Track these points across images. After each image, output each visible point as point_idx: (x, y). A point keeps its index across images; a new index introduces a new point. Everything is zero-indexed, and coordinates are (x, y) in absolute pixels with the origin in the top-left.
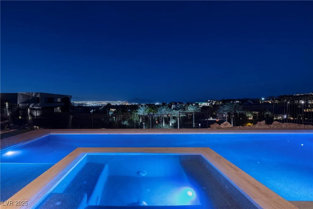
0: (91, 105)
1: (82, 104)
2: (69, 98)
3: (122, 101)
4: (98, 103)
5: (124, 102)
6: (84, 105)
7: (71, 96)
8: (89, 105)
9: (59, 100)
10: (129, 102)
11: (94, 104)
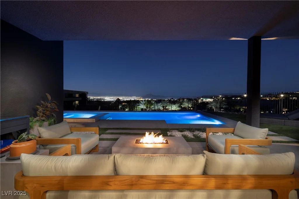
0: (109, 100)
1: (100, 99)
2: (86, 94)
3: (137, 96)
4: (115, 98)
5: (138, 97)
6: (103, 100)
7: (87, 93)
8: (106, 100)
9: (77, 95)
10: (143, 98)
11: (111, 99)
